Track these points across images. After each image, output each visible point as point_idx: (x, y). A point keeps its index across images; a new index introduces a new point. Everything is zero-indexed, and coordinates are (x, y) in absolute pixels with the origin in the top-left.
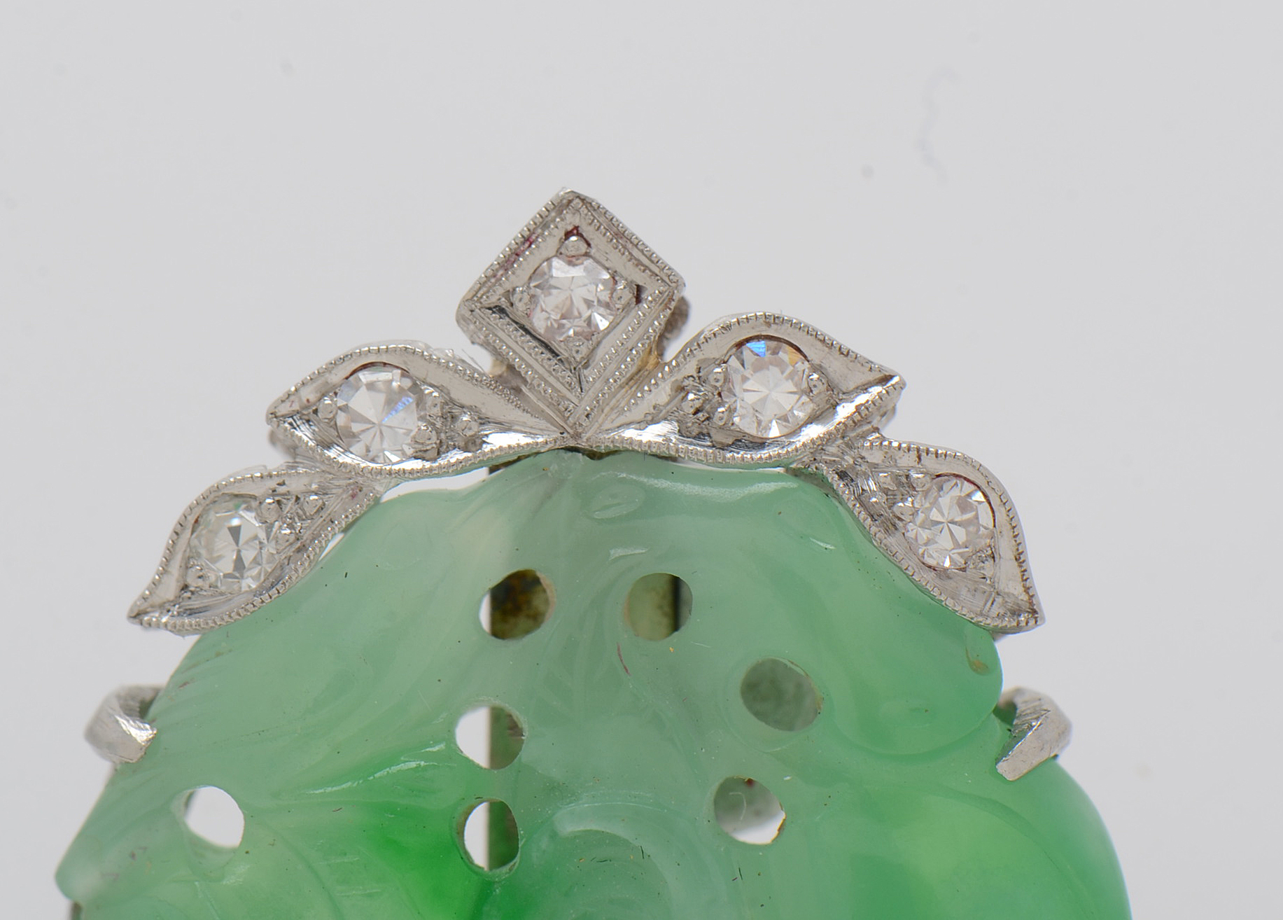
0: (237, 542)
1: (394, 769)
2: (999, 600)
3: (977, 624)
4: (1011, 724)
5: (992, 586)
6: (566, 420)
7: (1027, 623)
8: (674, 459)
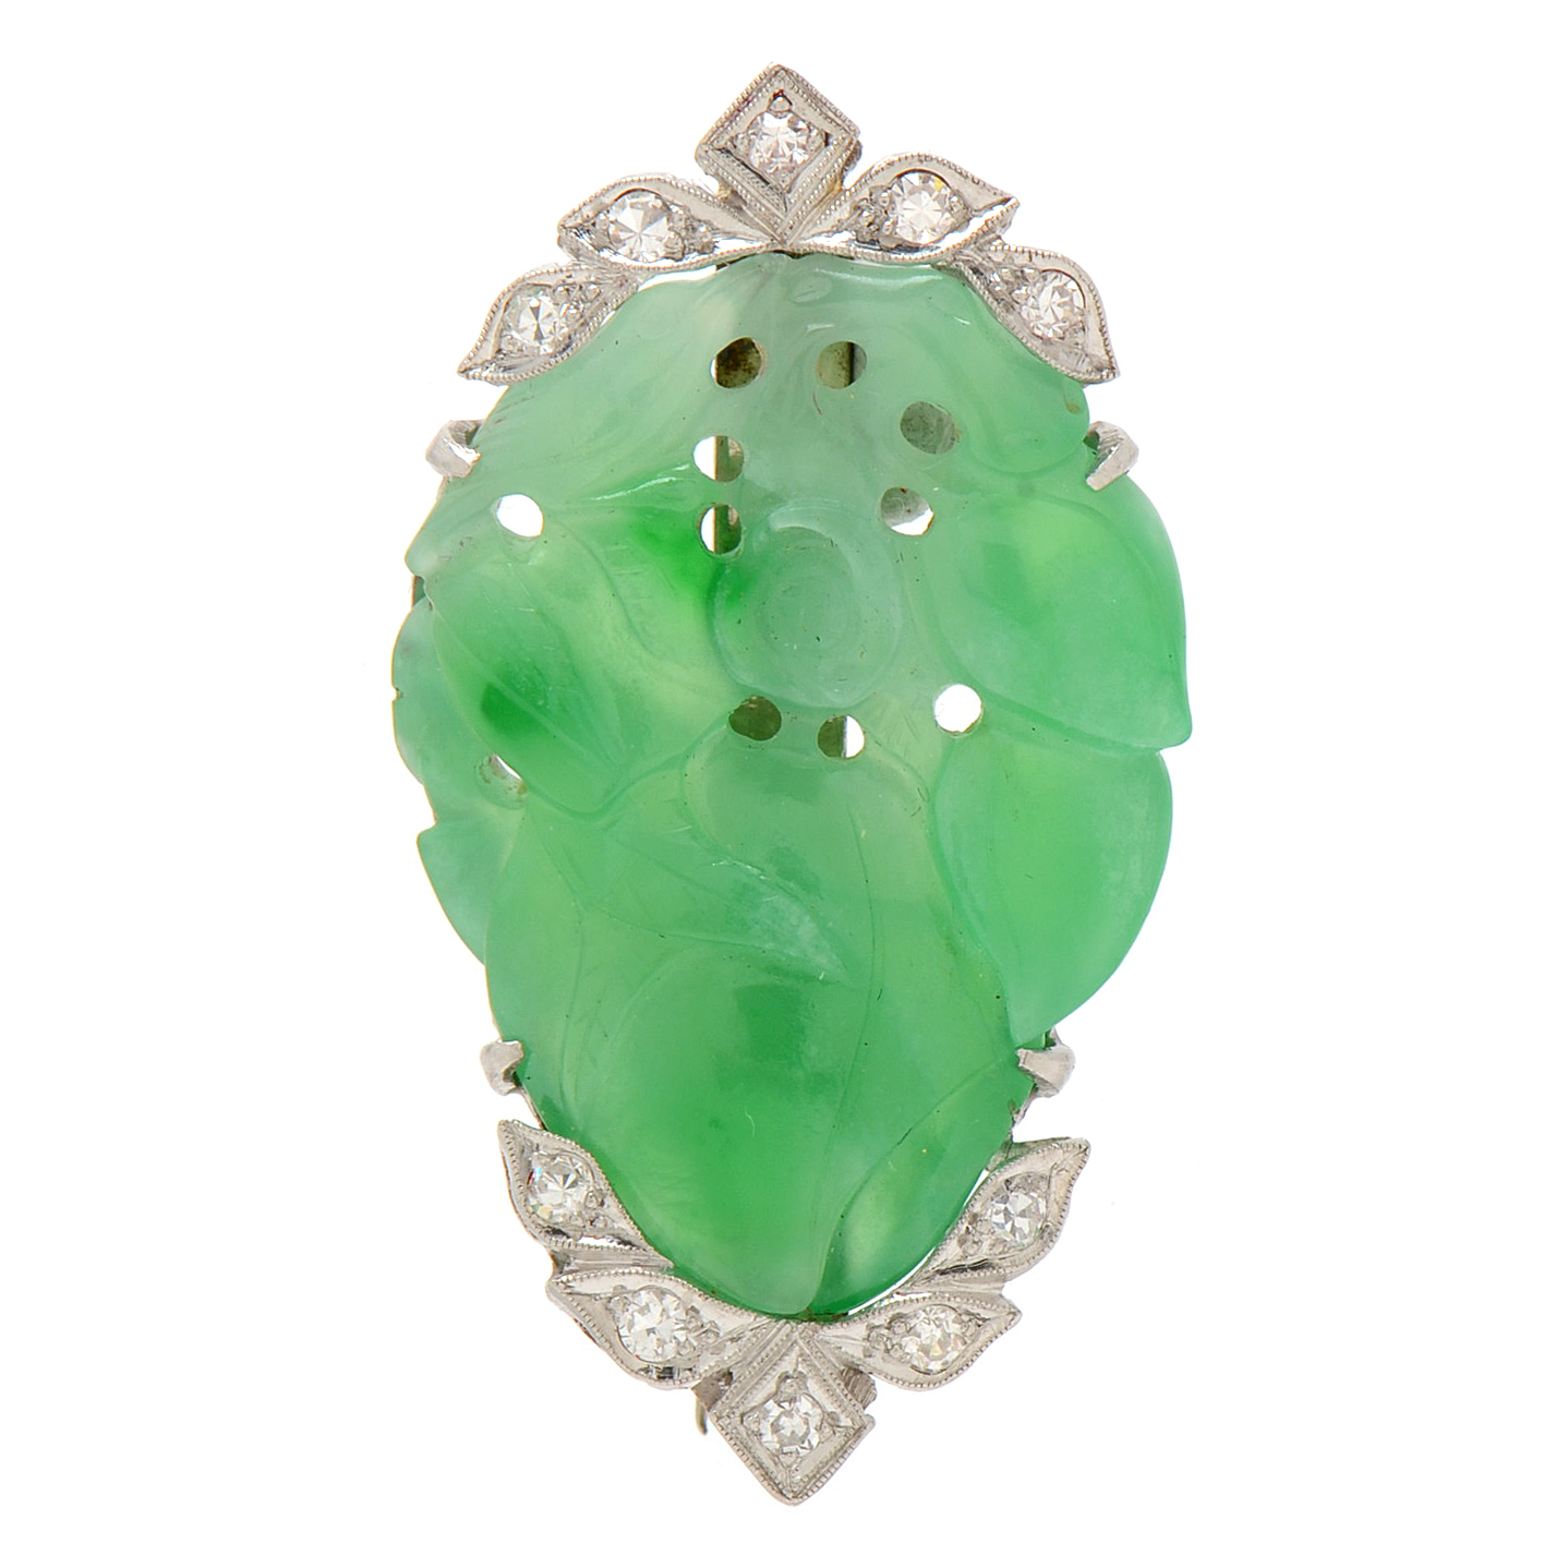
0: (537, 319)
1: (654, 482)
2: (1088, 360)
3: (1072, 378)
4: (1096, 449)
5: (1083, 349)
6: (775, 230)
7: (1108, 376)
8: (852, 258)
